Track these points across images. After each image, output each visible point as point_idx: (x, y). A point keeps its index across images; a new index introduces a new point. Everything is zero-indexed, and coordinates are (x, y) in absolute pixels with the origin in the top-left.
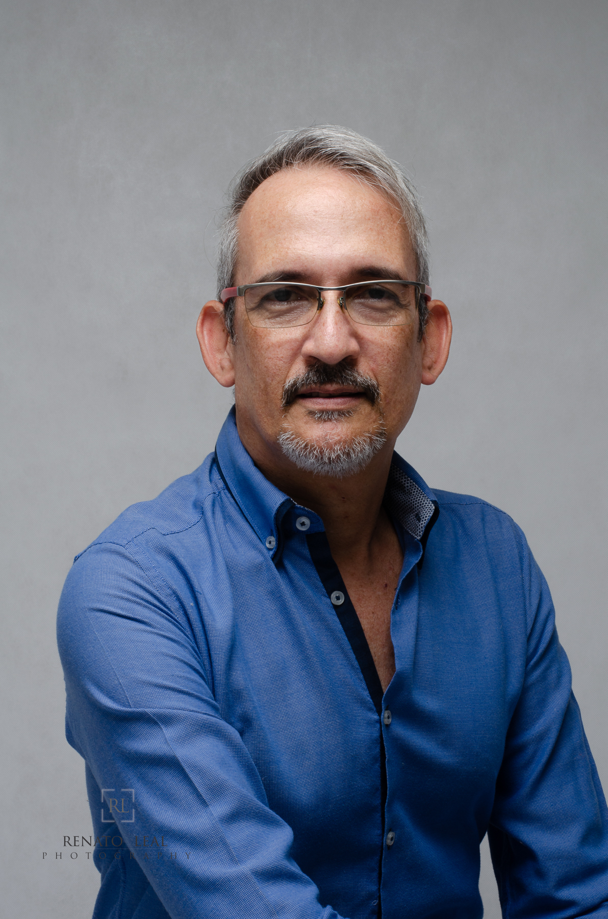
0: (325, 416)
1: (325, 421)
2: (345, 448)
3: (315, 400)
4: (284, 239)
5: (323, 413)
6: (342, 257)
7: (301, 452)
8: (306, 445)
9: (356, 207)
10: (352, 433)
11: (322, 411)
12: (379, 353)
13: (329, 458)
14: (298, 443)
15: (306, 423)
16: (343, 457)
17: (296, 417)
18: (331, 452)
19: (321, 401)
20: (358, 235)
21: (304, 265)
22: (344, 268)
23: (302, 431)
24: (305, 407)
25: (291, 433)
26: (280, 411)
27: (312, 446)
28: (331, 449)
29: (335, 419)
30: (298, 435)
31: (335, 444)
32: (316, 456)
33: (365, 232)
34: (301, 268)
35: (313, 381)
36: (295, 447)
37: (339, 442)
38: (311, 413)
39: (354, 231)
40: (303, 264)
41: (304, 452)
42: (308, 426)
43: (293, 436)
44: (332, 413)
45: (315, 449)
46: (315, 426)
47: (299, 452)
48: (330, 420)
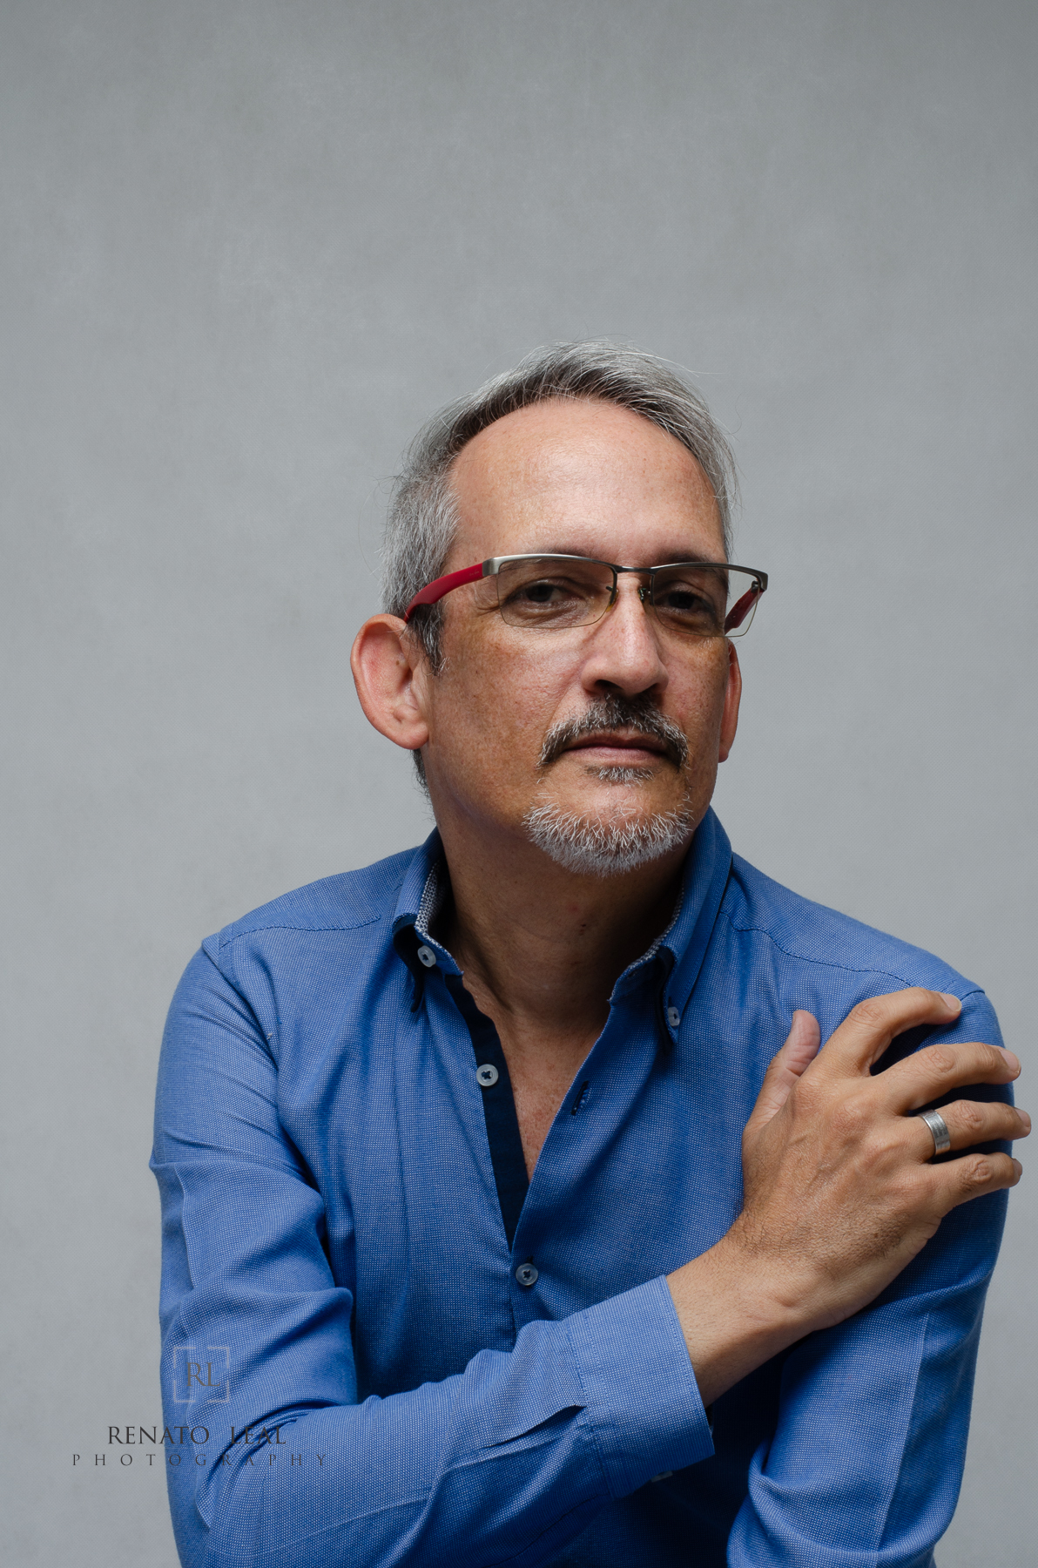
0: (611, 776)
1: (614, 783)
2: (642, 830)
3: (596, 750)
4: (555, 500)
5: (612, 770)
6: (647, 531)
7: (571, 834)
8: (581, 826)
9: (661, 462)
10: (651, 808)
11: (610, 767)
12: (690, 690)
13: (618, 845)
14: (567, 820)
15: (582, 788)
16: (639, 844)
17: (565, 780)
18: (622, 834)
19: (608, 751)
20: (668, 503)
21: (590, 539)
22: (650, 549)
23: (574, 800)
24: (580, 763)
25: (553, 805)
26: (532, 773)
27: (592, 823)
28: (623, 828)
29: (630, 782)
30: (568, 807)
31: (629, 821)
32: (597, 841)
33: (676, 499)
34: (585, 544)
35: (601, 723)
36: (560, 827)
37: (632, 819)
38: (592, 770)
39: (661, 495)
40: (589, 536)
41: (576, 835)
42: (584, 792)
43: (557, 811)
44: (625, 770)
45: (596, 829)
46: (597, 790)
47: (566, 836)
48: (622, 783)
